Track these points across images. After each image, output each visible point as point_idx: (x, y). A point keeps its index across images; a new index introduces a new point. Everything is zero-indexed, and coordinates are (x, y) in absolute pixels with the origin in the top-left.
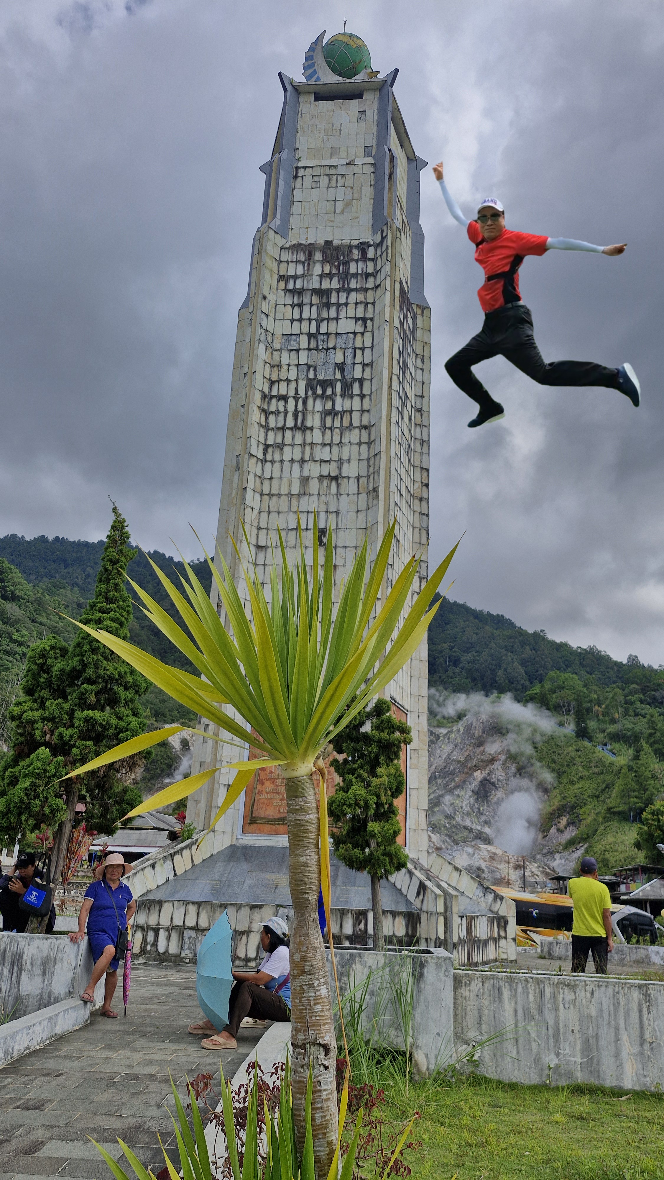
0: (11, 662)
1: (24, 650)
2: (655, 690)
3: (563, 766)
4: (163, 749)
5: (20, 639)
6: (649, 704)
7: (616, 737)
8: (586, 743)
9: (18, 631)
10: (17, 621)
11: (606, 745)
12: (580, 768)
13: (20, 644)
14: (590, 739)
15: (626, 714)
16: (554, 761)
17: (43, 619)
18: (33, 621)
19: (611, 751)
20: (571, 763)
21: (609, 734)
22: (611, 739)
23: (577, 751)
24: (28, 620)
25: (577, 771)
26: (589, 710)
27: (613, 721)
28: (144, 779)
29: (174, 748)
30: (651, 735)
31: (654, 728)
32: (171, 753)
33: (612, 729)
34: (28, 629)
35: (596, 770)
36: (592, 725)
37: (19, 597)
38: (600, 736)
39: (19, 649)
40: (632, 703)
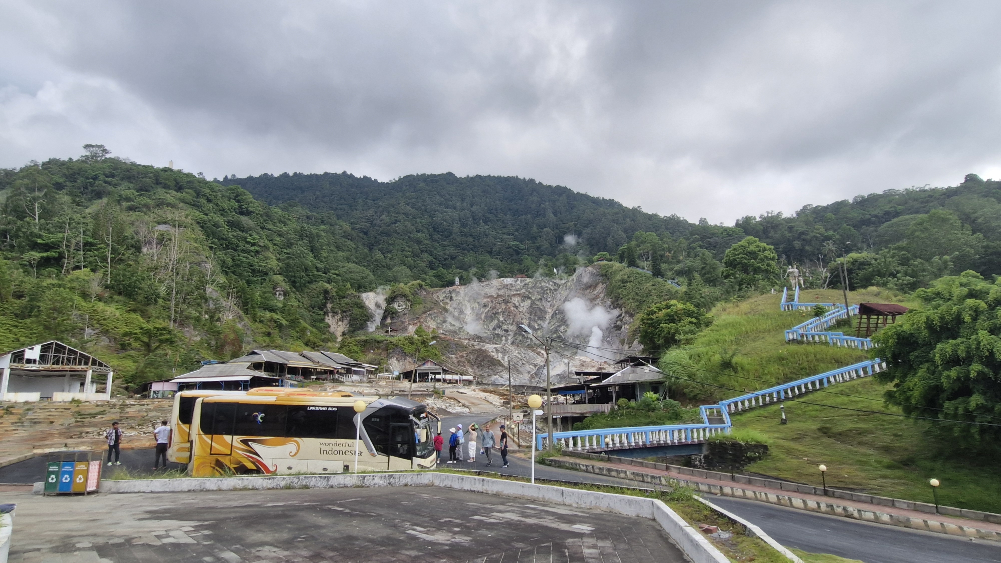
0: (247, 258)
1: (257, 248)
2: (710, 238)
3: (643, 297)
4: (361, 310)
5: (252, 241)
6: (707, 248)
7: (680, 273)
8: (660, 279)
9: (251, 236)
10: (250, 229)
11: (674, 279)
12: (655, 298)
13: (253, 245)
14: (663, 276)
15: (688, 256)
16: (637, 294)
17: (271, 227)
18: (263, 228)
19: (677, 283)
20: (649, 294)
21: (676, 271)
22: (677, 275)
23: (653, 285)
24: (258, 228)
25: (653, 299)
26: (662, 256)
27: (679, 262)
28: (349, 331)
29: (370, 309)
30: (703, 268)
31: (705, 263)
32: (367, 312)
33: (677, 267)
34: (258, 233)
35: (666, 297)
36: (664, 266)
37: (252, 212)
38: (670, 274)
39: (252, 248)
40: (694, 248)
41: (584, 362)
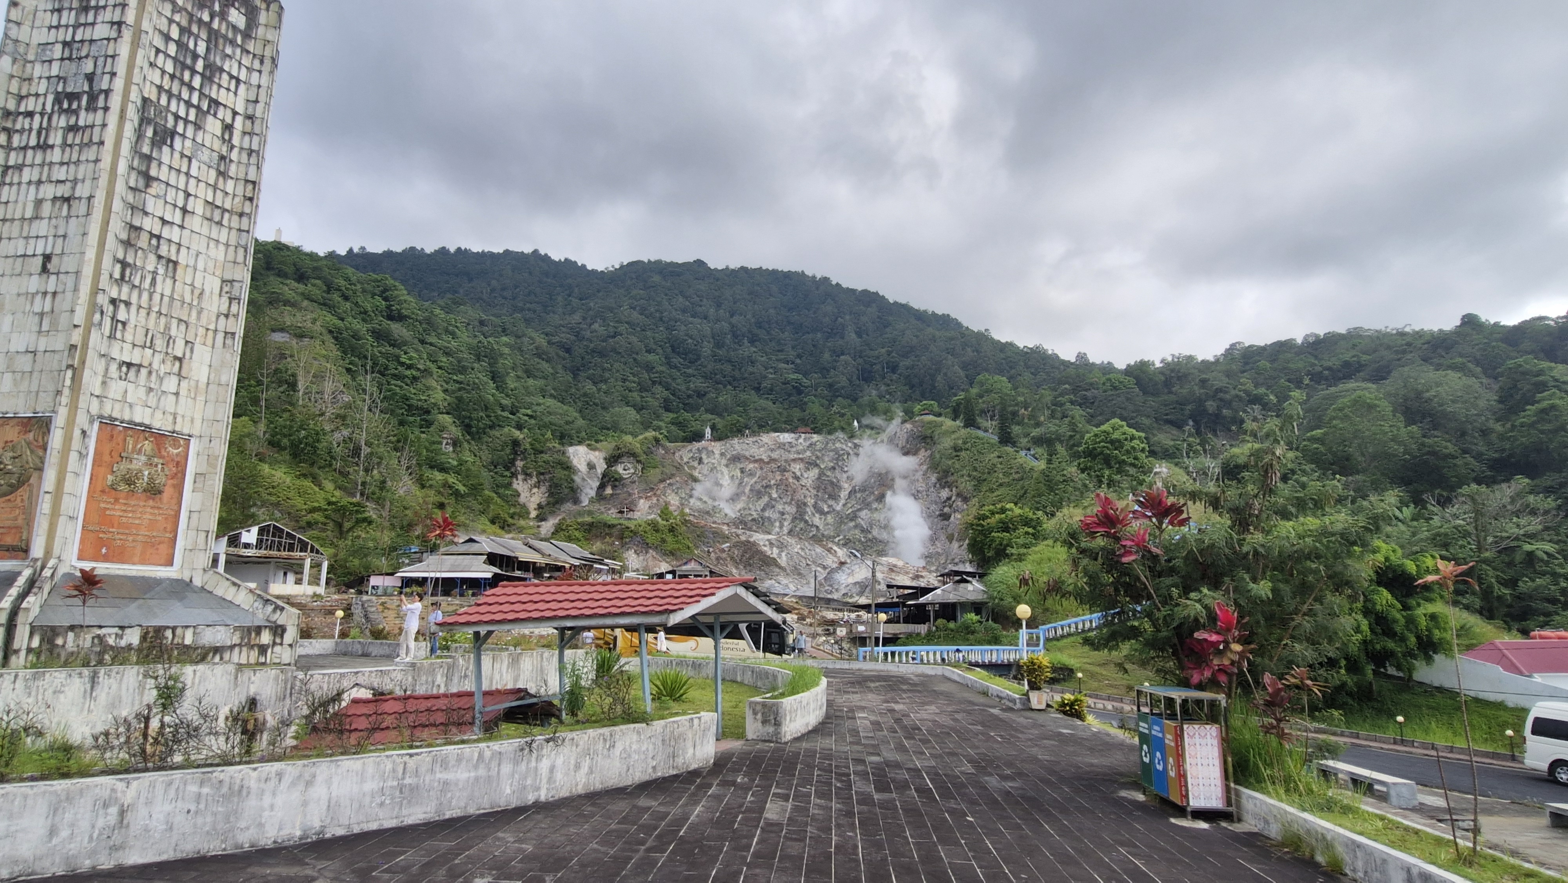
0: (401, 387)
1: (414, 373)
2: (1086, 390)
3: (983, 473)
4: (566, 473)
5: (408, 362)
6: (1080, 405)
7: (1038, 441)
8: (1009, 449)
9: (406, 353)
10: (405, 343)
11: (1029, 449)
12: (1001, 475)
13: (409, 367)
14: (1014, 444)
15: (1052, 416)
16: (975, 469)
17: (433, 339)
18: (423, 342)
19: (1033, 456)
20: (992, 470)
21: (1033, 438)
22: (1035, 443)
23: (999, 457)
24: (416, 341)
25: (998, 478)
26: (1015, 414)
27: (1038, 425)
28: (548, 504)
29: (580, 472)
30: (1071, 437)
31: (1074, 430)
32: (575, 476)
33: (1036, 432)
34: (417, 350)
35: (1016, 476)
36: (1016, 429)
37: (406, 316)
38: (1024, 441)
39: (408, 373)
40: (1062, 405)
41: (895, 566)
